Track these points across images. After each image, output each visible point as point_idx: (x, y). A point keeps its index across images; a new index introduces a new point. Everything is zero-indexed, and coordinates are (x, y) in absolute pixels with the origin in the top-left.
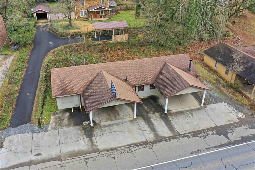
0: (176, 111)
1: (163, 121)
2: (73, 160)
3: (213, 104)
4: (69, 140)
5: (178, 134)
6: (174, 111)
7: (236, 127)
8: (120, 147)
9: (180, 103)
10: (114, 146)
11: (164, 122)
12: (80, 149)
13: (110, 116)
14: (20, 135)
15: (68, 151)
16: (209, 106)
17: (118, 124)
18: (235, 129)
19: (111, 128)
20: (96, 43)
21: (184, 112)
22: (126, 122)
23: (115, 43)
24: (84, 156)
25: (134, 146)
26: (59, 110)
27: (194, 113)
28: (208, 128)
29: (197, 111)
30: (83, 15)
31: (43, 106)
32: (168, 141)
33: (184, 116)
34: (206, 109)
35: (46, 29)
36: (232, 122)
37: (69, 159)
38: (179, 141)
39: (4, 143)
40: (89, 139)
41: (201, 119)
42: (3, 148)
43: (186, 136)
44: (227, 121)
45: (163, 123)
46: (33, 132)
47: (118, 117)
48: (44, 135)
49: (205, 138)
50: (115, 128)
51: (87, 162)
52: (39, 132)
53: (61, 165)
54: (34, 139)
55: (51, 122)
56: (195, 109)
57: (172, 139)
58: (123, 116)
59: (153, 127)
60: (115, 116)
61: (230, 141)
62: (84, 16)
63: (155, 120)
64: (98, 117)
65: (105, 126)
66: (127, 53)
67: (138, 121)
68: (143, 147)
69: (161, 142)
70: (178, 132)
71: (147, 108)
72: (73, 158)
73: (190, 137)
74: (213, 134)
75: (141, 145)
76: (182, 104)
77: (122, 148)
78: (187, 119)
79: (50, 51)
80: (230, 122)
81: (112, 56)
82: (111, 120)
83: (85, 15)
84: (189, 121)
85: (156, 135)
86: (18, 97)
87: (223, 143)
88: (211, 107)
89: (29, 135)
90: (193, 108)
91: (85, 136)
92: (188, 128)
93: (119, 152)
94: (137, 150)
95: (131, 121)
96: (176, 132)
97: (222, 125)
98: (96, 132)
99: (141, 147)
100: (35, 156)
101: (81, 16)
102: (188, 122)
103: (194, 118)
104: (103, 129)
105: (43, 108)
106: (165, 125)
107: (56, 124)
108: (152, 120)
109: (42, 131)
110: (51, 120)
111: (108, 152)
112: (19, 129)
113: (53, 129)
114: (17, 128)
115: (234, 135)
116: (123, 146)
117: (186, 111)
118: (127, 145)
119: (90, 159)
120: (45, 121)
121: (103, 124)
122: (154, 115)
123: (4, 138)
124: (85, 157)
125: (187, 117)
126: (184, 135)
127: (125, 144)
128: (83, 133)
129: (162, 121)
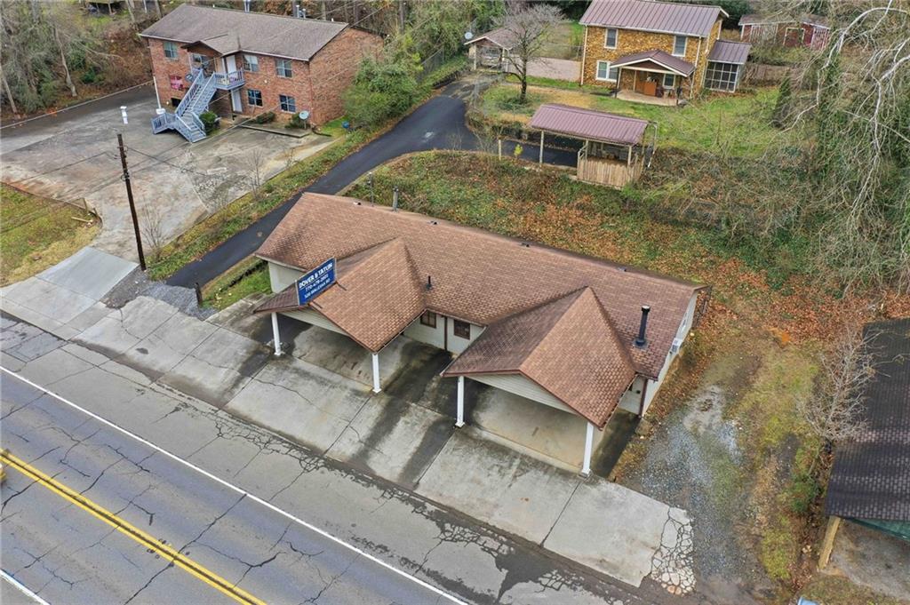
0: (492, 437)
1: (424, 439)
2: (168, 392)
3: (634, 493)
4: (209, 357)
5: (410, 487)
6: (485, 435)
7: (588, 588)
8: (261, 426)
9: (537, 429)
10: (255, 417)
11: (422, 443)
12: (204, 383)
13: (335, 357)
14: (162, 303)
15: (184, 374)
16: (607, 487)
17: (322, 382)
18: (575, 589)
19: (302, 381)
20: (527, 168)
21: (507, 454)
22: (346, 387)
23: (585, 185)
24: (189, 399)
25: (287, 442)
26: (272, 292)
27: (531, 475)
28: (507, 530)
29: (551, 477)
30: (605, 77)
31: (254, 270)
32: (363, 482)
33: (496, 461)
34: (589, 487)
35: (464, 96)
36: (605, 572)
37: (166, 386)
38: (382, 501)
39: (128, 304)
40: (239, 377)
41: (527, 500)
42: (119, 311)
43: (417, 505)
44: (599, 557)
45: (418, 442)
46: (182, 309)
47: (345, 370)
48: (190, 323)
49: (452, 541)
50: (308, 387)
51: (177, 409)
52: (190, 315)
53: (141, 388)
54: (170, 322)
55: (228, 308)
56: (550, 466)
57: (375, 487)
58: (360, 372)
59: (384, 434)
60: (345, 362)
61: (496, 595)
62: (607, 79)
63: (409, 425)
64: (311, 347)
65: (297, 371)
66: (595, 228)
67: (370, 401)
68: (299, 456)
69: (344, 474)
70: (418, 483)
71: (433, 390)
72: (171, 390)
73: (421, 513)
74: (490, 551)
75: (301, 450)
76: (537, 434)
77: (262, 430)
78: (489, 475)
79: (403, 155)
80: (601, 566)
81: (541, 221)
82: (325, 367)
83: (610, 77)
84: (486, 481)
85: (363, 455)
86: (239, 234)
87: (468, 584)
88: (617, 494)
89: (171, 310)
90: (550, 460)
91: (240, 366)
92: (457, 495)
93: (246, 432)
94: (278, 451)
95: (357, 393)
96: (415, 481)
97: (558, 555)
98: (268, 372)
99: (294, 452)
100: (138, 349)
101: (597, 78)
102: (479, 483)
103: (510, 486)
104: (286, 373)
105: (249, 273)
106: (412, 449)
107: (231, 316)
108: (402, 419)
109: (195, 315)
110: (235, 304)
111: (230, 419)
112: (170, 291)
113: (216, 322)
114: (171, 288)
115: (541, 596)
116: (269, 429)
117: (516, 455)
118: (278, 432)
119: (190, 410)
120: (222, 300)
121: (300, 364)
122: (425, 412)
123: (136, 295)
124: (188, 402)
125: (497, 469)
126: (417, 499)
127: (278, 429)
128: (245, 359)
129: (422, 436)
